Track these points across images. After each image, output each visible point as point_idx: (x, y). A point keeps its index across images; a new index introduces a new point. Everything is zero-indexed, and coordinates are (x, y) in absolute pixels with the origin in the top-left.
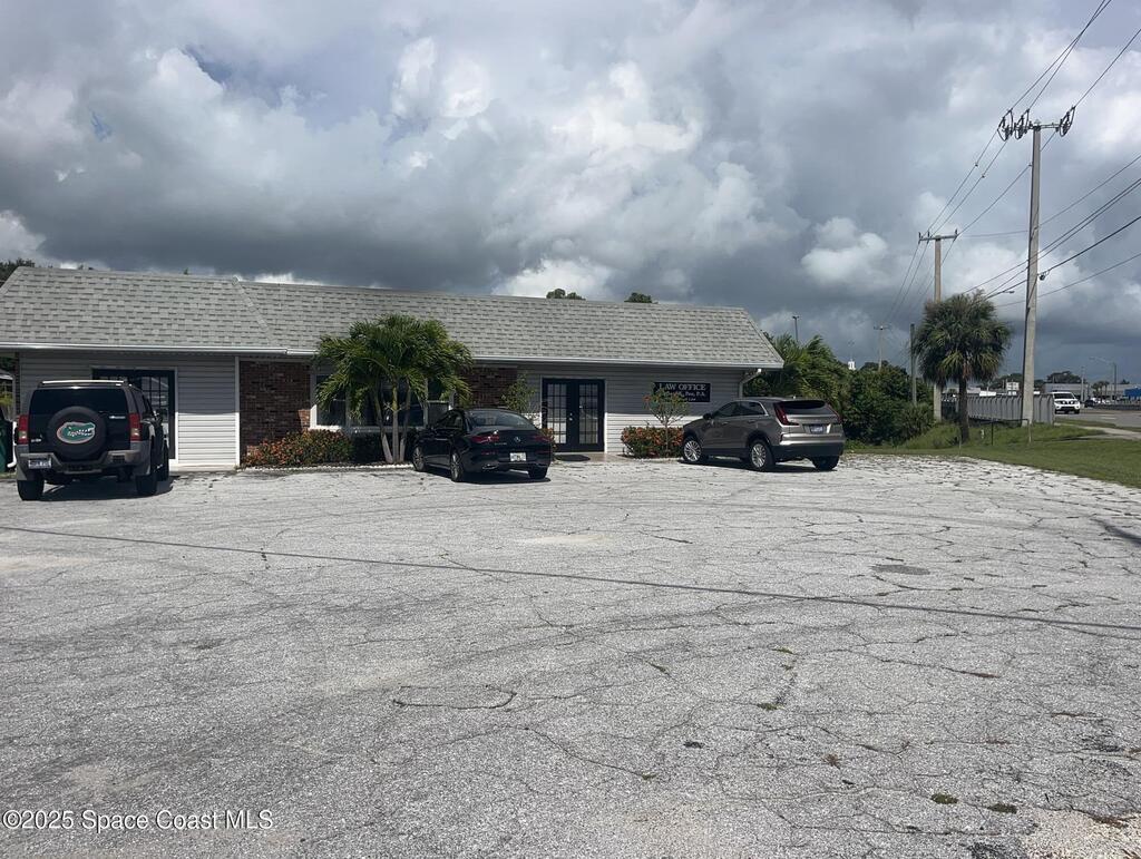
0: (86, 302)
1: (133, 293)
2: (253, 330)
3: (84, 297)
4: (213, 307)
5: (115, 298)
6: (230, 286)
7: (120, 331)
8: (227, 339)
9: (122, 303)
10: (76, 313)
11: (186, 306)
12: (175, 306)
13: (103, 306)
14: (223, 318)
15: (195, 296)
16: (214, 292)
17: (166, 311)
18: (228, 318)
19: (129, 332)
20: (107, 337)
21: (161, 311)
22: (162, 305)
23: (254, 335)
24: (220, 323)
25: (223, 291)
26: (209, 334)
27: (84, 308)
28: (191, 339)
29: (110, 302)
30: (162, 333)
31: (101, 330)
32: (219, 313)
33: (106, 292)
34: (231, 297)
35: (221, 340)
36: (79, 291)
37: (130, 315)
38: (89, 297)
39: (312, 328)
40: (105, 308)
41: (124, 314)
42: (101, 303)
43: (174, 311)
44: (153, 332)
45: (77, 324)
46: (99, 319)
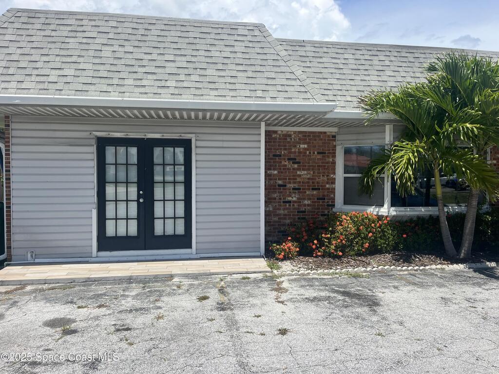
0: (86, 47)
1: (144, 38)
2: (290, 82)
3: (85, 41)
4: (239, 55)
5: (122, 42)
6: (257, 33)
7: (126, 82)
8: (259, 93)
9: (131, 49)
10: (74, 59)
11: (207, 54)
12: (194, 53)
13: (107, 52)
14: (253, 68)
15: (216, 42)
16: (239, 38)
17: (184, 59)
18: (258, 68)
19: (138, 83)
20: (110, 89)
21: (178, 59)
22: (178, 52)
23: (292, 89)
24: (250, 74)
25: (249, 38)
26: (237, 86)
27: (83, 53)
28: (215, 93)
29: (116, 48)
30: (180, 84)
31: (103, 81)
32: (248, 62)
33: (111, 36)
34: (259, 45)
35: (253, 94)
36: (79, 34)
37: (140, 63)
38: (89, 41)
39: (349, 88)
40: (109, 54)
41: (133, 62)
42: (104, 48)
43: (193, 59)
44: (168, 84)
45: (72, 72)
46: (101, 68)
